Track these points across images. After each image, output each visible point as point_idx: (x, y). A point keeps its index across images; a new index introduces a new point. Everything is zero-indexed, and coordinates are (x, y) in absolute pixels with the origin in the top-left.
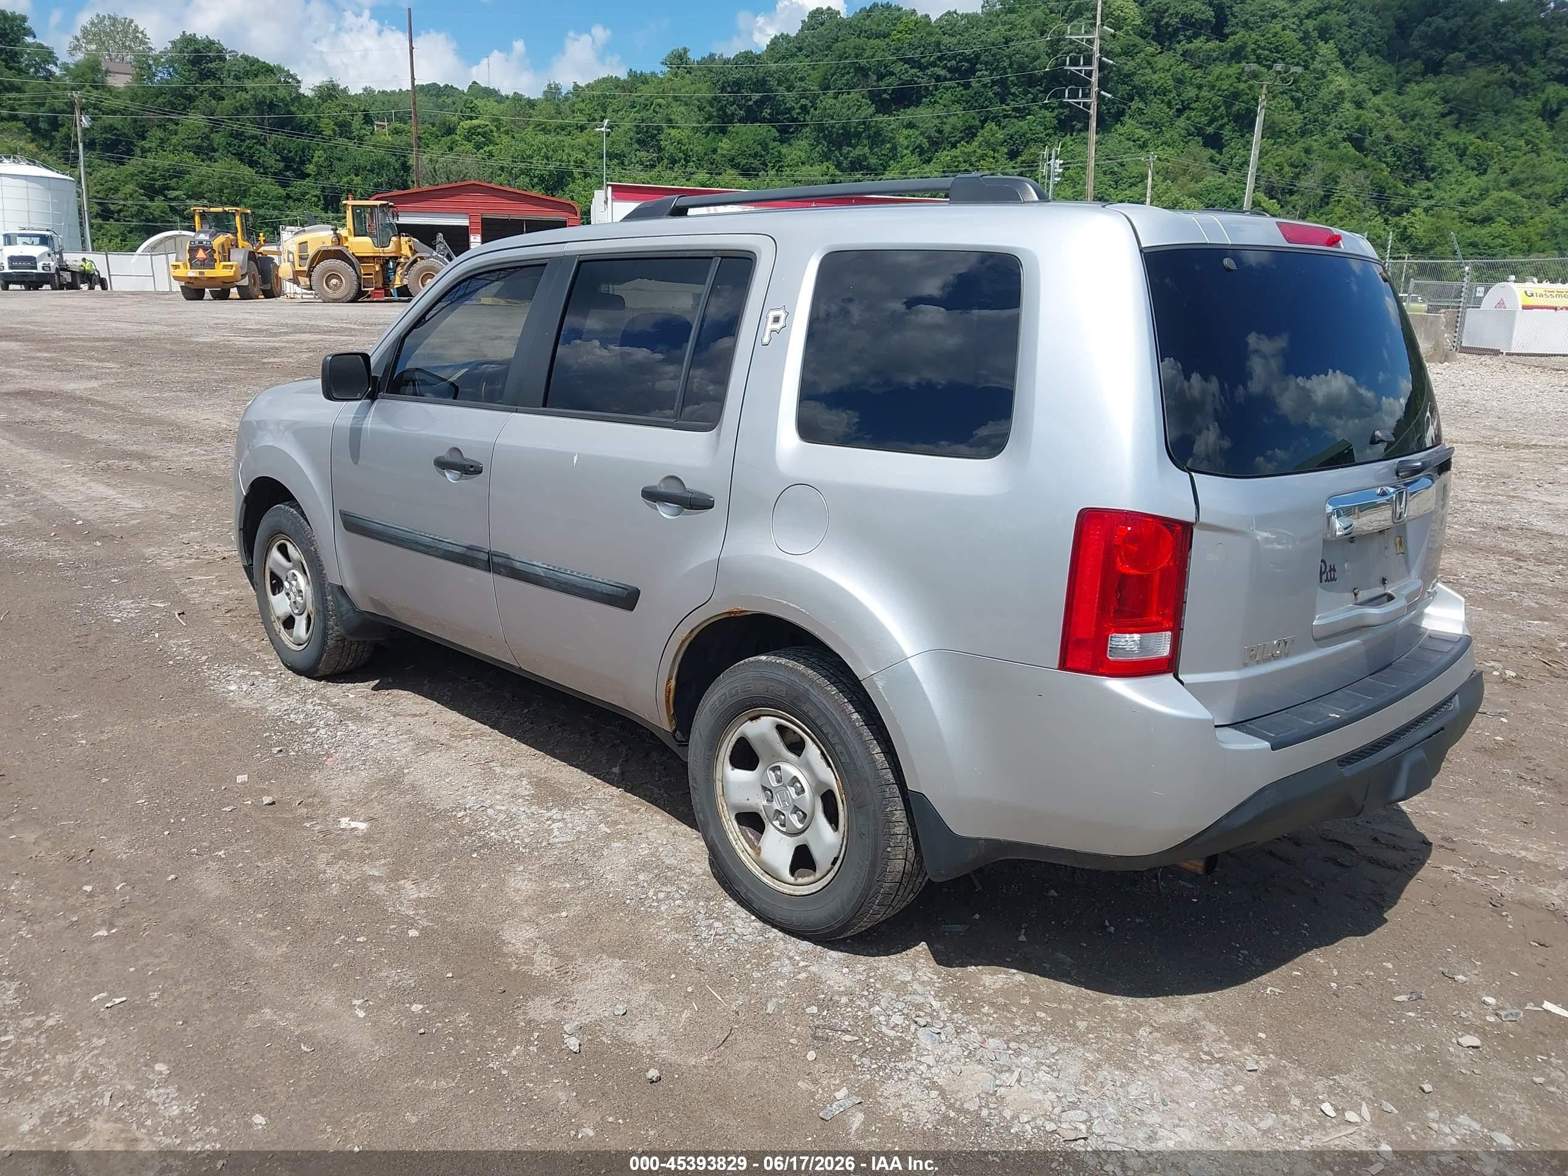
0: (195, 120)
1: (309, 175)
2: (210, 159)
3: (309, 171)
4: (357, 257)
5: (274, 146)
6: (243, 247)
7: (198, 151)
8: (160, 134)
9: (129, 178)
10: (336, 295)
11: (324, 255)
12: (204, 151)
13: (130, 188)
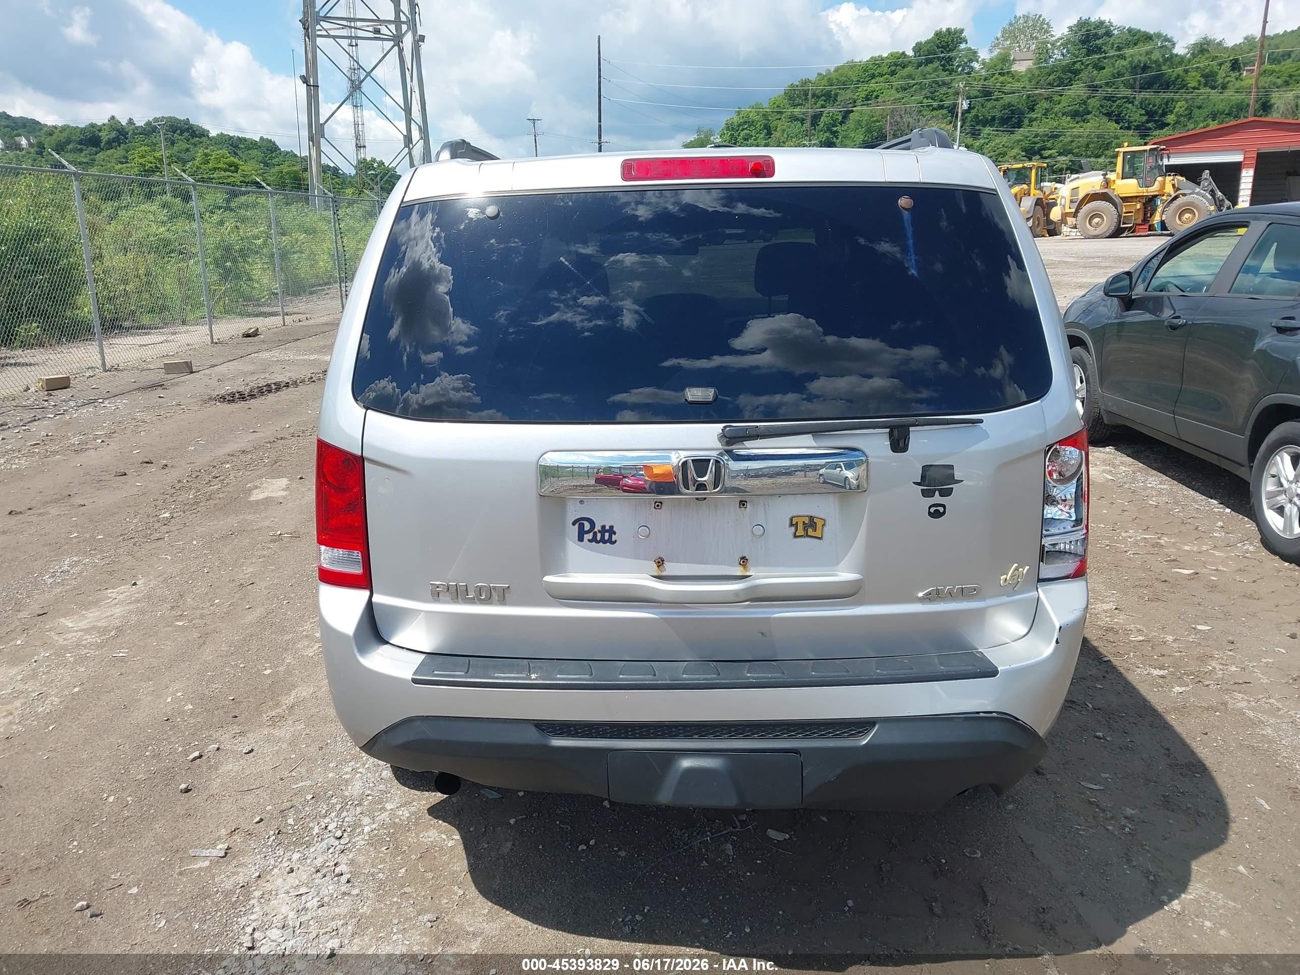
0: (1077, 90)
1: (1168, 125)
2: (1084, 121)
3: (1169, 121)
4: (1121, 198)
5: (1141, 103)
6: (1034, 195)
7: (1075, 115)
8: (1045, 105)
9: (1016, 144)
10: (1097, 232)
11: (1093, 197)
12: (1079, 114)
13: (1015, 152)
